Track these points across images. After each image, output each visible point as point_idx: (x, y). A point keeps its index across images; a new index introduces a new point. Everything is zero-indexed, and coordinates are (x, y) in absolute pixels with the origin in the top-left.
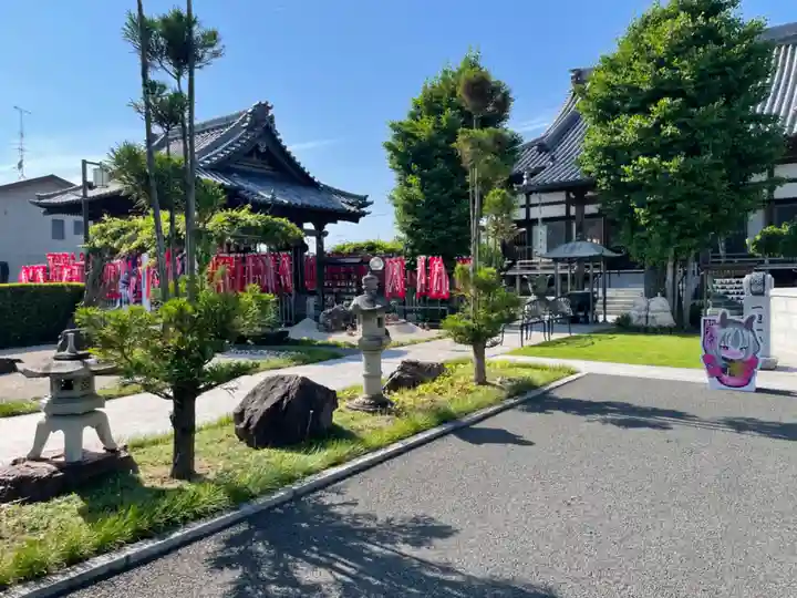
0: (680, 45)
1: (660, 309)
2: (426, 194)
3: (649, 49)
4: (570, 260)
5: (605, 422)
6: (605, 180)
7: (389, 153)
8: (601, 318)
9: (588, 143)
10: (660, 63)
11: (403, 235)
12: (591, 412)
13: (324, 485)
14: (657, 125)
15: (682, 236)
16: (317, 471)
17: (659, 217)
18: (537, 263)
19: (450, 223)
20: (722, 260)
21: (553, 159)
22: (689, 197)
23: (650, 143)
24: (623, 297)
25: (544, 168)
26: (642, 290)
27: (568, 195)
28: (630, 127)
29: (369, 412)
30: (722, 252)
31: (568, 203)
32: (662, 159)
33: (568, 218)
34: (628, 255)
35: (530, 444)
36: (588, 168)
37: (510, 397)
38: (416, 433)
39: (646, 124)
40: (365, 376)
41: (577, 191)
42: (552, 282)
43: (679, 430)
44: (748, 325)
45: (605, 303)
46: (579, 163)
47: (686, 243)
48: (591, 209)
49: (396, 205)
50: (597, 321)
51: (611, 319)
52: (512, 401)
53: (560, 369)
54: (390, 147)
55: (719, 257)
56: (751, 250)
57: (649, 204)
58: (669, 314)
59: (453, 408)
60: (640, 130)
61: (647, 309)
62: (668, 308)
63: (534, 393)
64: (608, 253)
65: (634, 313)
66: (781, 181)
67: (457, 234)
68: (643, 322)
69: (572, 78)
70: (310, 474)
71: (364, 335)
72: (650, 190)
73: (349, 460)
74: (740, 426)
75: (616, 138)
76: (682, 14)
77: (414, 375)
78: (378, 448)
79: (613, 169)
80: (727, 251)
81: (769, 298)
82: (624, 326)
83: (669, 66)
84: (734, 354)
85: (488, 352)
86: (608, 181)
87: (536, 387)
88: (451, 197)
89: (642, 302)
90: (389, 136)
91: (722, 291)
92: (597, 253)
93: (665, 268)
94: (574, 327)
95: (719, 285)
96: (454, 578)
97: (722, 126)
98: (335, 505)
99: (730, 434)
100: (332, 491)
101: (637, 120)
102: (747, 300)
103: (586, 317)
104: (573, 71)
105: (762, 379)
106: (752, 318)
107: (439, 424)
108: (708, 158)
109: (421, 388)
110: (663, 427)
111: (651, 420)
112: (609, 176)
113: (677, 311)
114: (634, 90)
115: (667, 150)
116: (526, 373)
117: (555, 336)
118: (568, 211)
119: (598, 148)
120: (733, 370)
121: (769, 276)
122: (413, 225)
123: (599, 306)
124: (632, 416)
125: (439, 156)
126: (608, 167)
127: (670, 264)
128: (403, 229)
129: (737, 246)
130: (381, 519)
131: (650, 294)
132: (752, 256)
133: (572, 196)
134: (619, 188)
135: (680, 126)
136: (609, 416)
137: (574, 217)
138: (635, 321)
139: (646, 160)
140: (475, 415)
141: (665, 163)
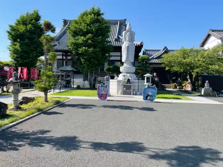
0: (92, 22)
1: (87, 84)
2: (21, 49)
3: (85, 21)
4: (64, 71)
5: (79, 108)
6: (74, 51)
7: (8, 34)
8: (72, 86)
9: (70, 41)
10: (88, 25)
11: (13, 60)
12: (75, 106)
13: (11, 127)
14: (87, 40)
15: (92, 67)
16: (7, 124)
17: (87, 62)
18: (55, 71)
19: (29, 58)
20: (99, 73)
21: (59, 43)
22: (93, 58)
23: (85, 44)
24: (78, 81)
25: (56, 45)
26: (83, 79)
27: (63, 53)
28: (81, 39)
29: (15, 110)
30: (99, 71)
31: (63, 55)
32: (88, 48)
33: (63, 59)
34: (79, 70)
35: (62, 114)
36: (70, 48)
37: (55, 105)
38: (33, 114)
39: (84, 39)
40: (13, 101)
41: (66, 53)
42: (59, 76)
43: (94, 108)
44: (106, 87)
45: (73, 82)
46: (68, 46)
47: (92, 68)
48: (69, 58)
49: (10, 51)
50: (71, 87)
51: (75, 86)
52: (55, 106)
53: (66, 98)
54: (8, 32)
55: (99, 72)
56: (105, 71)
57: (85, 58)
58: (89, 85)
59: (41, 108)
60: (83, 40)
61: (84, 84)
62: (88, 84)
63: (61, 103)
64: (74, 70)
65: (81, 85)
66: (111, 56)
67: (31, 61)
68: (83, 87)
69: (63, 21)
70: (5, 125)
71: (14, 89)
72: (85, 55)
73: (16, 121)
74: (105, 107)
75: (77, 41)
76: (93, 14)
77: (27, 100)
78: (23, 118)
79: (76, 49)
80: (100, 71)
81: (109, 82)
82: (79, 88)
83: (90, 26)
84: (104, 93)
85: (48, 94)
86: (75, 52)
87: (61, 102)
88: (30, 50)
89: (83, 82)
90: (9, 29)
91: (100, 80)
92: (72, 70)
93: (88, 74)
94: (66, 88)
95: (99, 78)
96: (54, 138)
97: (100, 42)
98: (16, 131)
99: (103, 108)
100: (14, 128)
101: (82, 38)
102: (105, 82)
103: (69, 86)
104: (64, 20)
105: (108, 98)
106: (107, 85)
107: (38, 112)
108: (98, 49)
109: (29, 104)
110: (91, 108)
111: (88, 107)
112: (75, 51)
113: (90, 84)
114: (82, 30)
115: (89, 46)
116: (57, 99)
117: (62, 91)
118: (63, 57)
119: (73, 43)
120: (103, 96)
121: (110, 77)
122: (17, 57)
123: (72, 83)
124: (84, 106)
125: (26, 38)
126: (75, 48)
127: (89, 73)
128: (12, 58)
129: (102, 70)
130: (31, 131)
131: (84, 80)
132: (105, 72)
133: (64, 53)
134: (78, 54)
135: (92, 41)
136: (79, 107)
137: (64, 59)
138: (81, 87)
139: (85, 48)
140: (47, 109)
141: (89, 49)
